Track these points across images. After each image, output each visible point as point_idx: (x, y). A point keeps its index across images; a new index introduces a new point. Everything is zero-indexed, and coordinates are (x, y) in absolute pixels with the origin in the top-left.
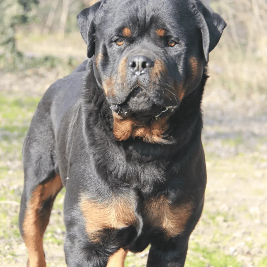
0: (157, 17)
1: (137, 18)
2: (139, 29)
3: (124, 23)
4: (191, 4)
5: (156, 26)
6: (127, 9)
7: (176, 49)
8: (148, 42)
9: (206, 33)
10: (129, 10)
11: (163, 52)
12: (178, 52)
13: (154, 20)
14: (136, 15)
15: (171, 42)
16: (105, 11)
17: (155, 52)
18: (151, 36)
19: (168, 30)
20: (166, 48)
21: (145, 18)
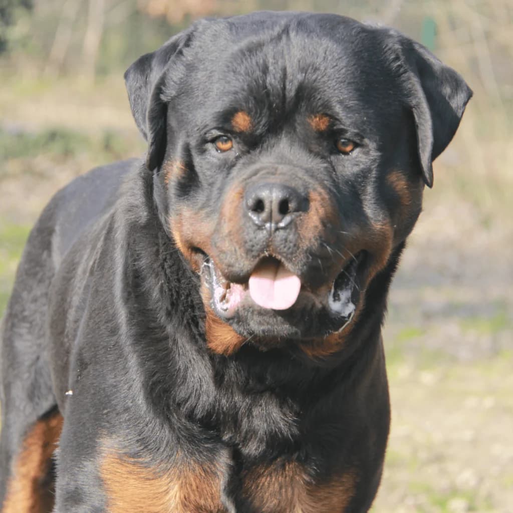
0: (312, 88)
1: (265, 90)
2: (270, 115)
3: (236, 101)
4: (390, 52)
5: (309, 109)
6: (243, 67)
7: (357, 160)
8: (291, 145)
9: (424, 119)
10: (246, 68)
11: (326, 168)
12: (362, 166)
13: (305, 93)
14: (264, 81)
15: (343, 143)
16: (188, 65)
17: (307, 171)
18: (298, 130)
19: (337, 117)
20: (333, 158)
21: (284, 88)
